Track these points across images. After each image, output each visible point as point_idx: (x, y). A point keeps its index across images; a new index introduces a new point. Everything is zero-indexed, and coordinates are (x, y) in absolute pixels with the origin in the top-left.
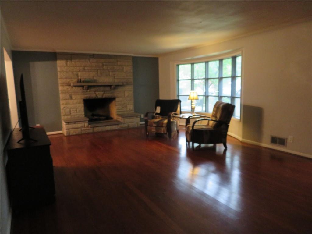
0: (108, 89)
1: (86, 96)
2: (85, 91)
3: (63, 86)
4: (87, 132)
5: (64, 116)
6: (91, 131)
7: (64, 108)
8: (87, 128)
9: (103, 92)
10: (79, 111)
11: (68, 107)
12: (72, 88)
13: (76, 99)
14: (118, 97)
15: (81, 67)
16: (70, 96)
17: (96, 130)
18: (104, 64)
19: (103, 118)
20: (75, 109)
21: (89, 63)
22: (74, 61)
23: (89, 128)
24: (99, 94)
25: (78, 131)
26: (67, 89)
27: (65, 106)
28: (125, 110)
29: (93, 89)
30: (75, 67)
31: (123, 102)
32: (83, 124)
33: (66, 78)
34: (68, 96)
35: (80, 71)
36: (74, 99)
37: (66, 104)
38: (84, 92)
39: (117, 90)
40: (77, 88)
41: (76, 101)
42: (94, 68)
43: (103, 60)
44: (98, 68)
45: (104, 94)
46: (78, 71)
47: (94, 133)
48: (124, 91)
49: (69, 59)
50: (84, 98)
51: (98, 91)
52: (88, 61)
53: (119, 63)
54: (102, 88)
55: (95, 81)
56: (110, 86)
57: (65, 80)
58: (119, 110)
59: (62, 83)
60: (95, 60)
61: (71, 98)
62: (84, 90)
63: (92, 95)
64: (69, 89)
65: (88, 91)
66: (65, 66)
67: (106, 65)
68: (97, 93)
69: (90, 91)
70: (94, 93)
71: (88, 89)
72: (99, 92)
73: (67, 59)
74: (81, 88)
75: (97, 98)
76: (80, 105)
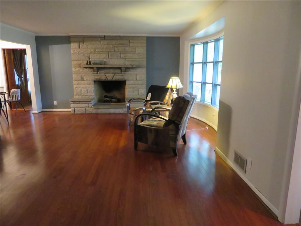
0: (118, 71)
1: (96, 77)
2: (96, 73)
3: (75, 67)
4: (90, 113)
5: (76, 95)
6: (94, 112)
7: (77, 88)
8: (91, 109)
9: (113, 75)
10: (89, 92)
11: (79, 88)
12: (84, 69)
13: (86, 80)
14: (129, 80)
15: (92, 49)
16: (81, 77)
17: (100, 111)
18: (115, 46)
19: (115, 100)
20: (86, 90)
21: (100, 45)
22: (86, 43)
23: (93, 109)
24: (110, 76)
25: (82, 111)
26: (79, 70)
27: (77, 86)
28: (137, 94)
29: (103, 71)
30: (87, 50)
31: (134, 86)
32: (87, 105)
33: (78, 60)
34: (79, 78)
35: (91, 53)
36: (85, 79)
37: (78, 84)
38: (94, 74)
39: (128, 73)
40: (88, 70)
41: (86, 82)
42: (104, 50)
43: (114, 42)
44: (108, 50)
45: (114, 76)
46: (89, 53)
47: (97, 114)
48: (136, 74)
49: (82, 42)
50: (95, 80)
51: (108, 73)
52: (99, 43)
53: (131, 45)
54: (112, 71)
55: (105, 63)
56: (120, 68)
57: (77, 61)
58: (129, 94)
59: (74, 65)
60: (106, 42)
61: (83, 79)
62: (94, 71)
63: (102, 77)
64: (81, 71)
65: (98, 73)
66: (77, 49)
67: (116, 47)
68: (107, 75)
69: (100, 73)
70: (104, 75)
71: (98, 71)
72: (109, 75)
73: (79, 42)
74: (92, 70)
75: (107, 80)
76: (90, 86)
